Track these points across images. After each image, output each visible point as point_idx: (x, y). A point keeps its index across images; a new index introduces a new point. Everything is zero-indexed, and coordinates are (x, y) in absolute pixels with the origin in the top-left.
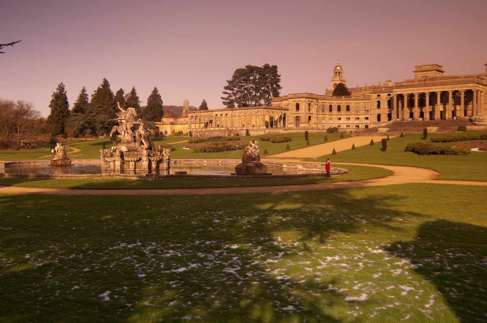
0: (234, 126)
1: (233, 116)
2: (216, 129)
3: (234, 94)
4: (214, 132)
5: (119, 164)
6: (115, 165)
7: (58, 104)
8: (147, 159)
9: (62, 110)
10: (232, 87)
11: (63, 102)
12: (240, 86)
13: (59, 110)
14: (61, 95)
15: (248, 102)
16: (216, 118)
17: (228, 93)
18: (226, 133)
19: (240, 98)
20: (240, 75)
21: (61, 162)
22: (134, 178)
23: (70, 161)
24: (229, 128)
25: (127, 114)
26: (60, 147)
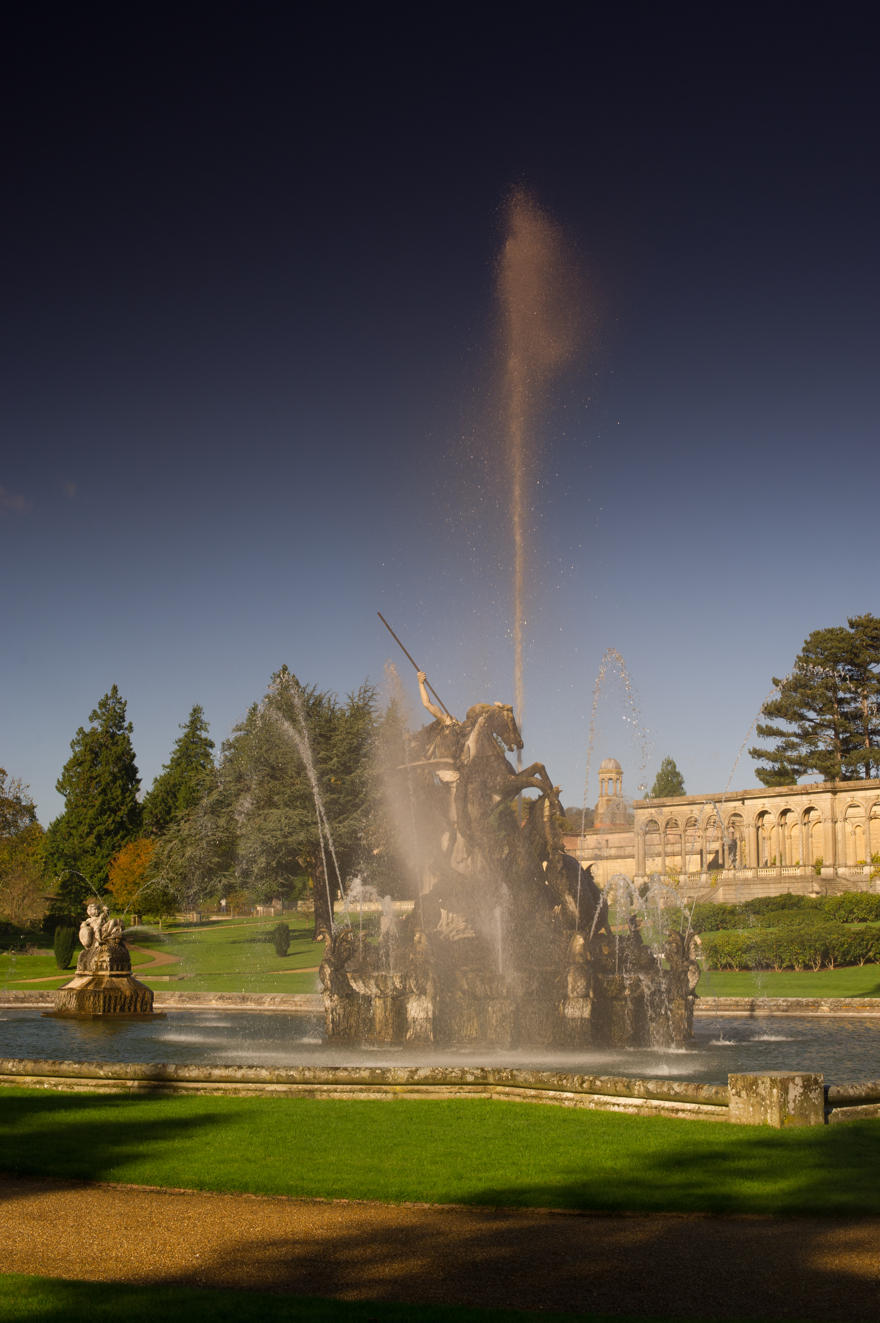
0: (841, 860)
1: (840, 817)
4: (755, 886)
5: (427, 1013)
6: (406, 1019)
7: (95, 779)
8: (587, 987)
9: (109, 803)
10: (796, 708)
11: (116, 770)
12: (831, 701)
13: (97, 803)
14: (111, 741)
15: (864, 770)
16: (759, 827)
17: (779, 733)
18: (810, 890)
19: (831, 752)
20: (829, 658)
21: (104, 1002)
22: (627, 1102)
23: (148, 995)
24: (823, 870)
25: (465, 736)
26: (102, 925)
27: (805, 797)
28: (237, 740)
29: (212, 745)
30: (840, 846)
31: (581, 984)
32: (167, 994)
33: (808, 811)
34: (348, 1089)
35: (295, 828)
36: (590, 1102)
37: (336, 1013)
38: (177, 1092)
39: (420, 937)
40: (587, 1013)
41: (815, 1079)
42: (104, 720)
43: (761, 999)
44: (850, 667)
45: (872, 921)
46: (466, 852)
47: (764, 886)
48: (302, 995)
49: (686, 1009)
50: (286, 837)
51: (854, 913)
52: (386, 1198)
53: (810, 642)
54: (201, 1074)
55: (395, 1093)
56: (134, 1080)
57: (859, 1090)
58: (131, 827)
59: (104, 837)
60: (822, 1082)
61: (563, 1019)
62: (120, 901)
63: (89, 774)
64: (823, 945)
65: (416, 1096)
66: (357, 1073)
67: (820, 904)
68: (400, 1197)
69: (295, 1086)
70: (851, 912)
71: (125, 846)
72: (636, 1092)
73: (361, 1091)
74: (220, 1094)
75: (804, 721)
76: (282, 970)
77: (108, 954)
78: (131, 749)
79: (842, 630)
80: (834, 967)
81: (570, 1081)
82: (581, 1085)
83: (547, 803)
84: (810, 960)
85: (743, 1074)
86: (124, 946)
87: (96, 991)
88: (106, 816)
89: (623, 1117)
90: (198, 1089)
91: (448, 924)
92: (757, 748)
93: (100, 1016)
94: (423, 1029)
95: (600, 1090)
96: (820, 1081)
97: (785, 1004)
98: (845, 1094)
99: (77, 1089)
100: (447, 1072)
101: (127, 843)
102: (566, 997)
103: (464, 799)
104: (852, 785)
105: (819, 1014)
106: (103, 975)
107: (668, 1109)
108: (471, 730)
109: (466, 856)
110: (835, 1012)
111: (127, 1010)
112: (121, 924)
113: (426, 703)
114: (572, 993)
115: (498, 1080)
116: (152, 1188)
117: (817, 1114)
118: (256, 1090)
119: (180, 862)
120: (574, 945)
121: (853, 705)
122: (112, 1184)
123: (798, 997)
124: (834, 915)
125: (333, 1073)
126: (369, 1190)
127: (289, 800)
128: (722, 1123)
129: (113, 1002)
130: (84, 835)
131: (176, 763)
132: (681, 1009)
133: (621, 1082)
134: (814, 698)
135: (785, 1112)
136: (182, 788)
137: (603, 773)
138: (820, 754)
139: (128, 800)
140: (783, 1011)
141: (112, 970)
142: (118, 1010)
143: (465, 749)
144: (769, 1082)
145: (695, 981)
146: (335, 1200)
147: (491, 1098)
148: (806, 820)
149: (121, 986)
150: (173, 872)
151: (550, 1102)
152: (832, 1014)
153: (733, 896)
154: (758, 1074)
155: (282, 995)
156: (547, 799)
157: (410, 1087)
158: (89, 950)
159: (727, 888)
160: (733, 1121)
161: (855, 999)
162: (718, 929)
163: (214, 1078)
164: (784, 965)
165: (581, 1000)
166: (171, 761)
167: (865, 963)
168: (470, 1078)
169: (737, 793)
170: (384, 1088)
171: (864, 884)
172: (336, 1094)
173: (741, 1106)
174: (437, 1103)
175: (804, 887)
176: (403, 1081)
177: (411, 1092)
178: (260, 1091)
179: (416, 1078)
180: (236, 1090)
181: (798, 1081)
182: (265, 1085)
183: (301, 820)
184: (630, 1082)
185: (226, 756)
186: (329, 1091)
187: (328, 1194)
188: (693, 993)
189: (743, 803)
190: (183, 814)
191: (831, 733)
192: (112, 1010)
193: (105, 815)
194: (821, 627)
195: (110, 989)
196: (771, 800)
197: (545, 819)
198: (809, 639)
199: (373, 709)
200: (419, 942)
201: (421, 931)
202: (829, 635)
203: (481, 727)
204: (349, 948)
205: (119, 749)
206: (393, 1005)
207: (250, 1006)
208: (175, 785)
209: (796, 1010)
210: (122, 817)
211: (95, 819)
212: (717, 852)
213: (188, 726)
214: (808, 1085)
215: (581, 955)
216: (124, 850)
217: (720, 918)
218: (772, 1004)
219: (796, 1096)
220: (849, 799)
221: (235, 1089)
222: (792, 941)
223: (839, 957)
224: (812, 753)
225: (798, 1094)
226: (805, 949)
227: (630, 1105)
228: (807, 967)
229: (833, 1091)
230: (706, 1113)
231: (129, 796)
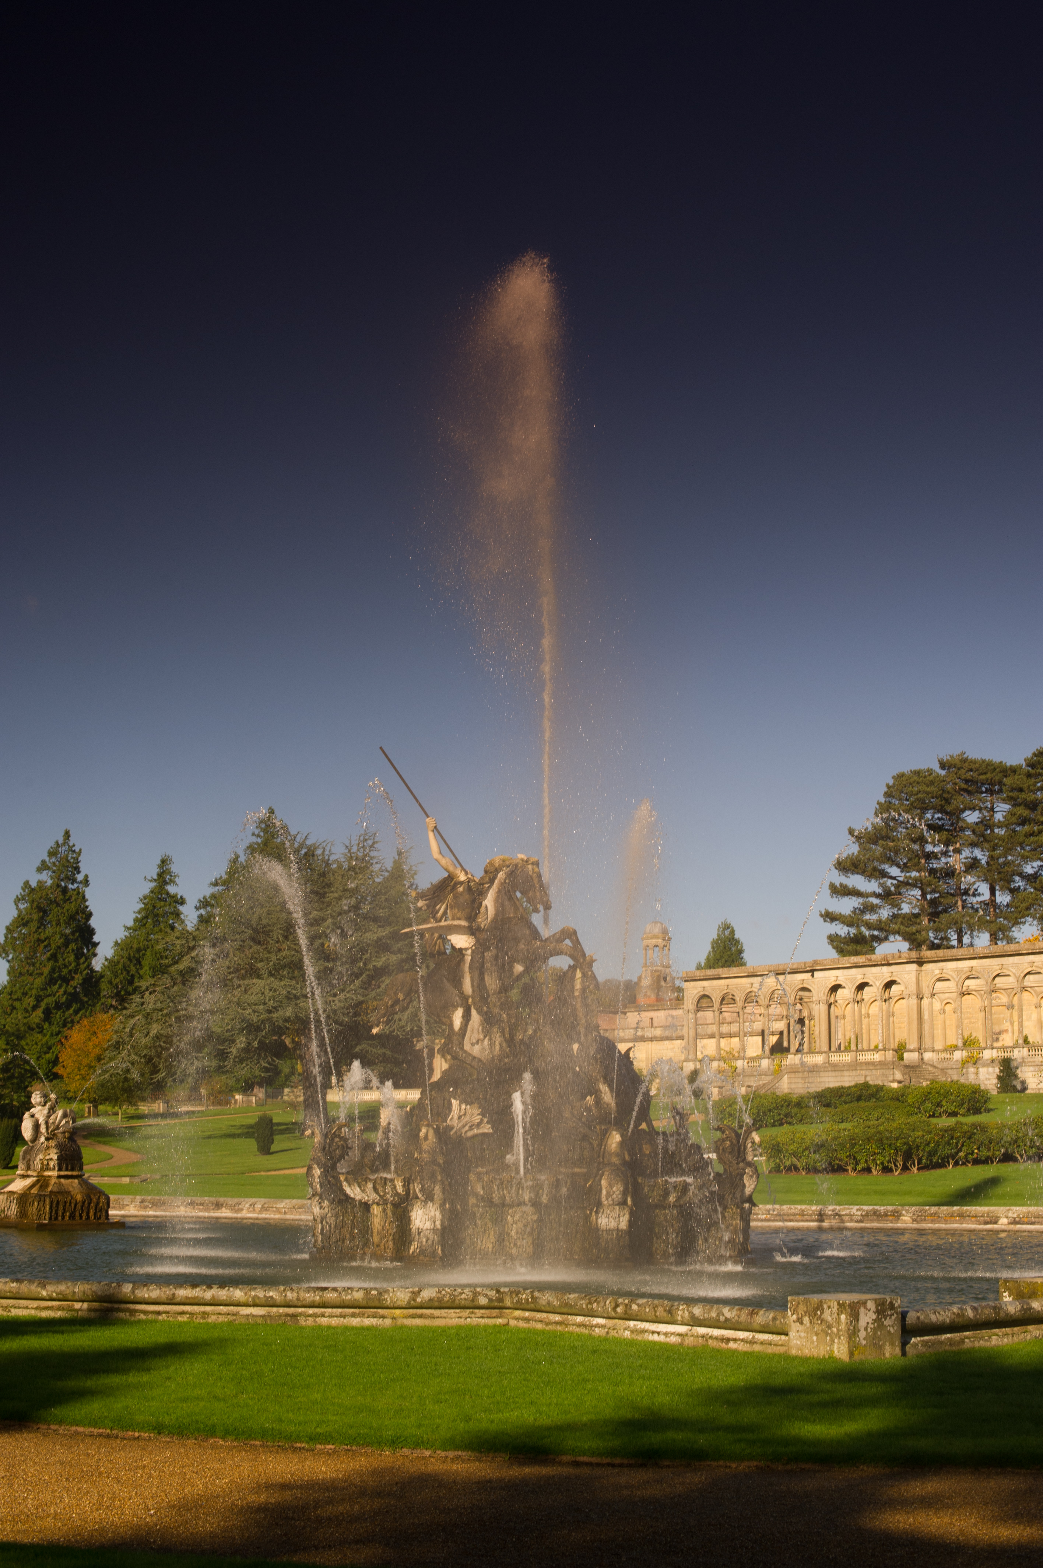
0: (927, 1043)
1: (926, 992)
2: (835, 1058)
3: (887, 896)
4: (826, 1074)
5: (434, 1222)
6: (410, 1230)
7: (43, 942)
8: (625, 1193)
9: (60, 971)
10: (876, 864)
11: (68, 931)
12: (917, 855)
13: (46, 971)
14: (62, 897)
15: (956, 937)
16: (830, 1005)
17: (856, 893)
18: (891, 1078)
19: (916, 916)
20: (915, 804)
21: (51, 1208)
22: (669, 1330)
23: (103, 1200)
24: (906, 1055)
25: (482, 894)
26: (49, 1116)
27: (885, 968)
28: (213, 896)
29: (182, 902)
30: (926, 1027)
31: (618, 1189)
32: (127, 1199)
33: (889, 985)
34: (338, 1314)
35: (281, 1002)
36: (625, 1329)
37: (327, 1223)
38: (134, 1316)
39: (427, 1132)
40: (624, 1224)
41: (891, 1303)
42: (54, 872)
43: (831, 1208)
44: (940, 815)
45: (964, 1115)
46: (483, 1031)
47: (837, 1073)
48: (288, 1201)
49: (742, 1218)
50: (270, 1012)
51: (942, 1106)
52: (379, 1443)
53: (893, 786)
54: (162, 1295)
55: (394, 1318)
56: (83, 1301)
57: (944, 1316)
58: (86, 999)
59: (54, 1011)
60: (899, 1306)
61: (594, 1231)
62: (72, 1088)
63: (36, 936)
64: (905, 1144)
65: (418, 1322)
66: (348, 1294)
67: (902, 1096)
68: (396, 1442)
69: (275, 1309)
70: (939, 1105)
71: (78, 1022)
72: (679, 1318)
73: (353, 1315)
74: (184, 1318)
75: (885, 879)
76: (264, 1171)
77: (55, 1151)
78: (87, 907)
79: (930, 771)
80: (919, 1169)
81: (602, 1304)
82: (614, 1309)
83: (579, 974)
84: (889, 1161)
85: (806, 1296)
86: (75, 1141)
87: (40, 1195)
88: (57, 986)
89: (663, 1347)
90: (159, 1313)
91: (460, 1117)
92: (830, 910)
93: (45, 1225)
94: (430, 1242)
95: (637, 1315)
96: (896, 1305)
97: (859, 1213)
98: (926, 1321)
99: (14, 1312)
100: (456, 1293)
101: (81, 1018)
102: (599, 1204)
103: (479, 969)
104: (941, 955)
105: (899, 1225)
106: (50, 1176)
107: (716, 1338)
108: (489, 888)
109: (482, 1037)
110: (918, 1223)
111: (77, 1218)
112: (72, 1115)
113: (436, 854)
114: (607, 1199)
115: (517, 1303)
116: (101, 1431)
117: (892, 1344)
118: (228, 1314)
119: (144, 1041)
120: (609, 1142)
121: (943, 860)
122: (52, 1427)
123: (875, 1205)
124: (919, 1108)
125: (321, 1293)
126: (359, 1434)
127: (275, 969)
128: (780, 1355)
129: (61, 1208)
130: (30, 1009)
131: (140, 923)
132: (735, 1219)
133: (662, 1306)
134: (897, 852)
135: (854, 1342)
136: (148, 953)
137: (647, 938)
138: (904, 918)
139: (83, 967)
140: (857, 1221)
141: (60, 1169)
142: (67, 1218)
143: (482, 909)
144: (836, 1307)
145: (753, 1186)
146: (318, 1446)
147: (508, 1324)
148: (886, 996)
149: (71, 1189)
150: (136, 1054)
151: (577, 1330)
152: (915, 1226)
153: (800, 1085)
154: (824, 1296)
155: (263, 1200)
156: (578, 970)
157: (411, 1311)
158: (33, 1147)
159: (793, 1075)
160: (794, 1352)
161: (942, 1208)
162: (781, 1124)
163: (178, 1299)
164: (859, 1168)
165: (617, 1208)
166: (136, 920)
167: (956, 1164)
168: (483, 1301)
169: (805, 963)
170: (381, 1311)
171: (955, 1071)
172: (323, 1319)
173: (803, 1334)
174: (444, 1330)
175: (883, 1075)
176: (404, 1304)
177: (413, 1316)
178: (234, 1315)
179: (419, 1300)
180: (205, 1315)
181: (871, 1305)
182: (239, 1308)
183: (288, 992)
184: (672, 1306)
185: (201, 916)
186: (315, 1316)
187: (311, 1439)
188: (750, 1200)
189: (813, 976)
190: (148, 984)
191: (917, 892)
192: (60, 1218)
193: (55, 984)
194: (907, 766)
195: (58, 1192)
196: (846, 971)
197: (577, 994)
198: (891, 782)
199: (375, 861)
200: (426, 1138)
201: (428, 1125)
202: (915, 778)
203: (502, 884)
204: (342, 1145)
205: (72, 907)
206: (394, 1214)
207: (225, 1213)
208: (139, 950)
209: (872, 1221)
210: (75, 988)
211: (42, 990)
212: (781, 1033)
213: (155, 880)
214: (882, 1310)
215: (617, 1155)
216: (77, 1027)
217: (784, 1111)
218: (844, 1213)
219: (868, 1323)
220: (937, 972)
221: (204, 1313)
222: (869, 1139)
223: (924, 1158)
224: (894, 916)
225: (870, 1321)
226: (884, 1149)
227: (672, 1334)
228: (887, 1170)
229: (912, 1317)
230: (762, 1343)
231: (84, 963)
